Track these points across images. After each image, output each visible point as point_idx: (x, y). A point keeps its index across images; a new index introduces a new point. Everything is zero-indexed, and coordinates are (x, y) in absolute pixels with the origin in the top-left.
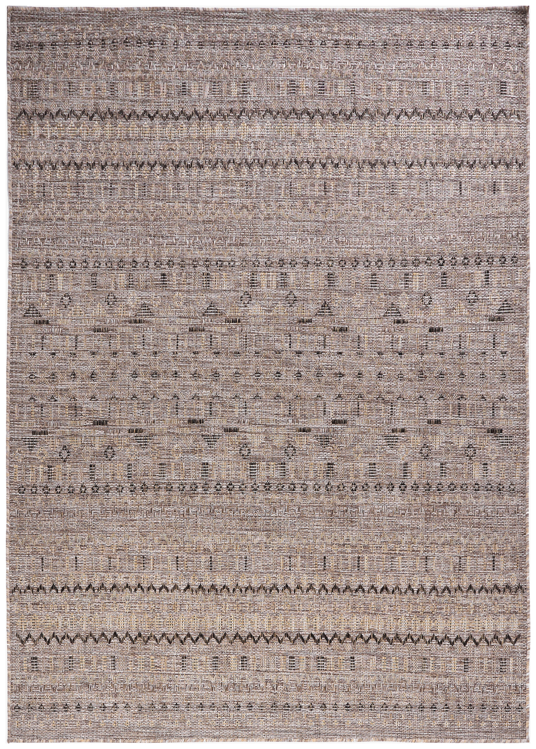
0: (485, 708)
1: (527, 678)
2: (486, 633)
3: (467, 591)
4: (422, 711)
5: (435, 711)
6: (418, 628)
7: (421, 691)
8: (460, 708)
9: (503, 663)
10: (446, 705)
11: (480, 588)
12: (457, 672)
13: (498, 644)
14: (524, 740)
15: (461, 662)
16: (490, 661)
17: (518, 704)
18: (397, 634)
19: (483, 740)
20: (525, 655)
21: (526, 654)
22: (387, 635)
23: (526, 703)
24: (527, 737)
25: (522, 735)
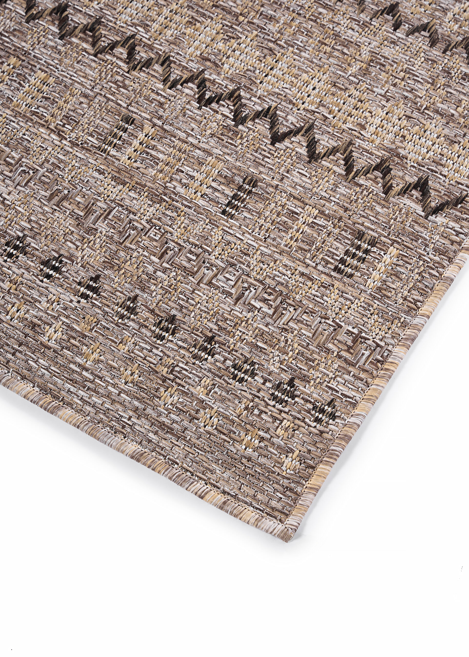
0: (211, 353)
1: (409, 332)
2: (358, 142)
3: (375, 15)
4: (10, 255)
5: (48, 276)
6: (169, 33)
7: (50, 199)
8: (132, 310)
9: (358, 248)
10: (96, 279)
11: (417, 23)
12: (201, 202)
13: (378, 189)
14: (269, 523)
15: (229, 181)
16: (321, 221)
17: (328, 397)
18: (98, 22)
19: (133, 447)
20: (445, 263)
21: (450, 260)
22: (70, 10)
23: (354, 405)
24: (291, 521)
25: (279, 506)
